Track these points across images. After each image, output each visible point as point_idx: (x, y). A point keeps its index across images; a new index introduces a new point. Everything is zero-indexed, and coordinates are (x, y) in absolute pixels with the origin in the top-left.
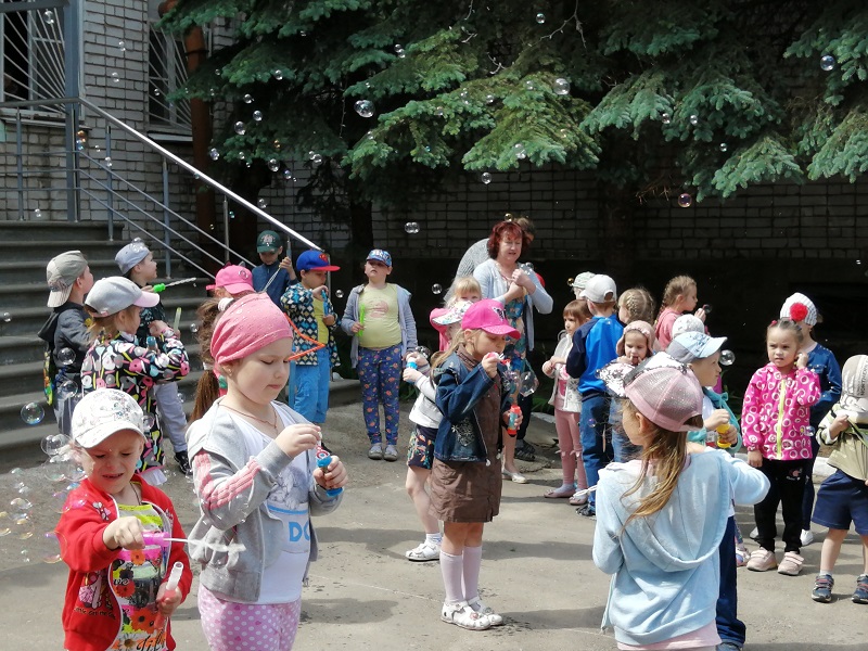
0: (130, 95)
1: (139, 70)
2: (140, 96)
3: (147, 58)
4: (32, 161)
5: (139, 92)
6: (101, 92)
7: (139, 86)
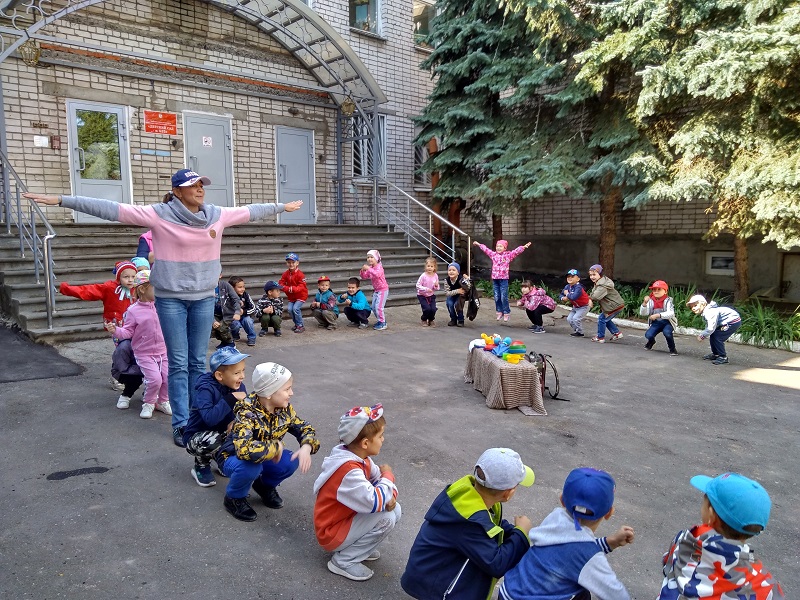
0: (406, 172)
1: (410, 161)
2: (410, 173)
3: (413, 156)
4: (365, 200)
5: (410, 171)
6: (394, 172)
7: (410, 169)
